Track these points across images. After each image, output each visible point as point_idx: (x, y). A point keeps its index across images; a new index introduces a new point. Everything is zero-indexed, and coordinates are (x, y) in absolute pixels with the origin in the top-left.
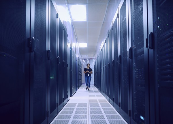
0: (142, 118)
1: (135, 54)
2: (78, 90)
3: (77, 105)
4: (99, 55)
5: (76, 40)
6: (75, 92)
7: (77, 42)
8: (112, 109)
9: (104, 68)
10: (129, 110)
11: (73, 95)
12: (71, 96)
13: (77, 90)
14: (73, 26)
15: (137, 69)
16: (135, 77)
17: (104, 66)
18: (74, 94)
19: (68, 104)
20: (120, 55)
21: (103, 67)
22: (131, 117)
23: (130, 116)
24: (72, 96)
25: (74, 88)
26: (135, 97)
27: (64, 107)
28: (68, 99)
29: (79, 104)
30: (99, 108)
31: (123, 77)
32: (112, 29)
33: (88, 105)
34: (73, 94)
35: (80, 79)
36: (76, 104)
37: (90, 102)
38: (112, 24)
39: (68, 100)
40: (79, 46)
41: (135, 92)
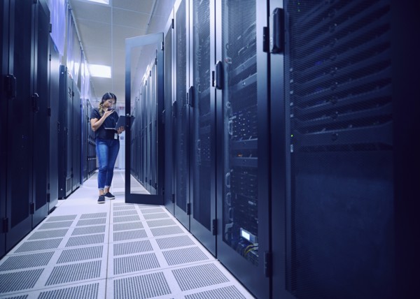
0: (246, 235)
1: (229, 78)
2: (84, 184)
3: (76, 221)
4: (141, 98)
5: (82, 54)
6: (74, 188)
7: (86, 62)
8: (171, 222)
9: (151, 125)
10: (214, 218)
11: (67, 194)
12: (63, 196)
13: (81, 183)
14: (69, 10)
15: (234, 115)
16: (230, 136)
17: (151, 120)
18: (72, 192)
19: (48, 220)
20: (192, 85)
21: (149, 123)
22: (220, 237)
23: (215, 233)
24: (66, 198)
25: (72, 176)
26: (229, 186)
27: (33, 229)
28: (51, 206)
29: (83, 216)
30: (139, 221)
31: (199, 140)
32: (173, 26)
33: (107, 218)
34: (70, 191)
35: (91, 154)
36: (74, 217)
37: (114, 209)
38: (173, 15)
39: (50, 209)
40: (89, 72)
41: (228, 174)
